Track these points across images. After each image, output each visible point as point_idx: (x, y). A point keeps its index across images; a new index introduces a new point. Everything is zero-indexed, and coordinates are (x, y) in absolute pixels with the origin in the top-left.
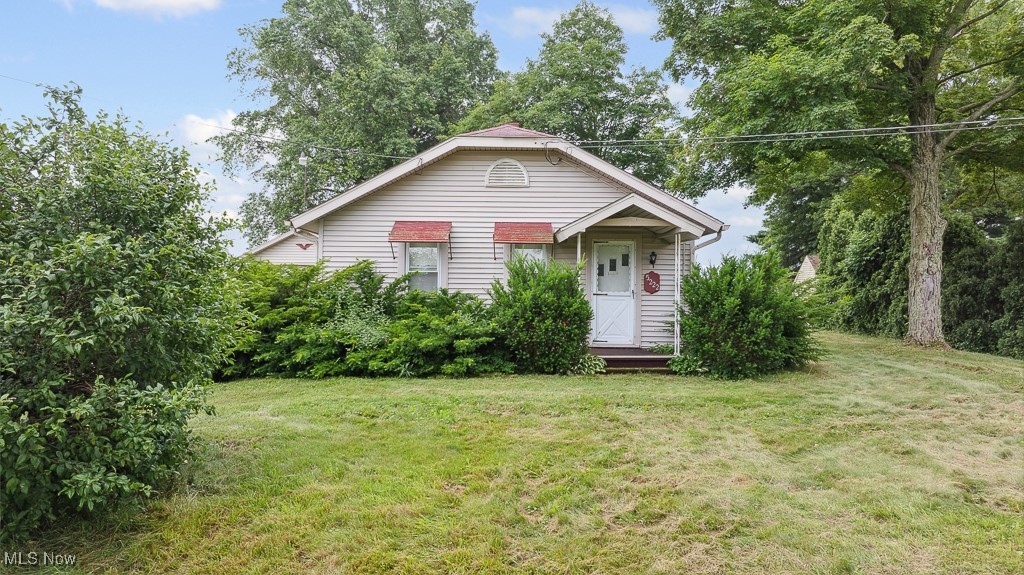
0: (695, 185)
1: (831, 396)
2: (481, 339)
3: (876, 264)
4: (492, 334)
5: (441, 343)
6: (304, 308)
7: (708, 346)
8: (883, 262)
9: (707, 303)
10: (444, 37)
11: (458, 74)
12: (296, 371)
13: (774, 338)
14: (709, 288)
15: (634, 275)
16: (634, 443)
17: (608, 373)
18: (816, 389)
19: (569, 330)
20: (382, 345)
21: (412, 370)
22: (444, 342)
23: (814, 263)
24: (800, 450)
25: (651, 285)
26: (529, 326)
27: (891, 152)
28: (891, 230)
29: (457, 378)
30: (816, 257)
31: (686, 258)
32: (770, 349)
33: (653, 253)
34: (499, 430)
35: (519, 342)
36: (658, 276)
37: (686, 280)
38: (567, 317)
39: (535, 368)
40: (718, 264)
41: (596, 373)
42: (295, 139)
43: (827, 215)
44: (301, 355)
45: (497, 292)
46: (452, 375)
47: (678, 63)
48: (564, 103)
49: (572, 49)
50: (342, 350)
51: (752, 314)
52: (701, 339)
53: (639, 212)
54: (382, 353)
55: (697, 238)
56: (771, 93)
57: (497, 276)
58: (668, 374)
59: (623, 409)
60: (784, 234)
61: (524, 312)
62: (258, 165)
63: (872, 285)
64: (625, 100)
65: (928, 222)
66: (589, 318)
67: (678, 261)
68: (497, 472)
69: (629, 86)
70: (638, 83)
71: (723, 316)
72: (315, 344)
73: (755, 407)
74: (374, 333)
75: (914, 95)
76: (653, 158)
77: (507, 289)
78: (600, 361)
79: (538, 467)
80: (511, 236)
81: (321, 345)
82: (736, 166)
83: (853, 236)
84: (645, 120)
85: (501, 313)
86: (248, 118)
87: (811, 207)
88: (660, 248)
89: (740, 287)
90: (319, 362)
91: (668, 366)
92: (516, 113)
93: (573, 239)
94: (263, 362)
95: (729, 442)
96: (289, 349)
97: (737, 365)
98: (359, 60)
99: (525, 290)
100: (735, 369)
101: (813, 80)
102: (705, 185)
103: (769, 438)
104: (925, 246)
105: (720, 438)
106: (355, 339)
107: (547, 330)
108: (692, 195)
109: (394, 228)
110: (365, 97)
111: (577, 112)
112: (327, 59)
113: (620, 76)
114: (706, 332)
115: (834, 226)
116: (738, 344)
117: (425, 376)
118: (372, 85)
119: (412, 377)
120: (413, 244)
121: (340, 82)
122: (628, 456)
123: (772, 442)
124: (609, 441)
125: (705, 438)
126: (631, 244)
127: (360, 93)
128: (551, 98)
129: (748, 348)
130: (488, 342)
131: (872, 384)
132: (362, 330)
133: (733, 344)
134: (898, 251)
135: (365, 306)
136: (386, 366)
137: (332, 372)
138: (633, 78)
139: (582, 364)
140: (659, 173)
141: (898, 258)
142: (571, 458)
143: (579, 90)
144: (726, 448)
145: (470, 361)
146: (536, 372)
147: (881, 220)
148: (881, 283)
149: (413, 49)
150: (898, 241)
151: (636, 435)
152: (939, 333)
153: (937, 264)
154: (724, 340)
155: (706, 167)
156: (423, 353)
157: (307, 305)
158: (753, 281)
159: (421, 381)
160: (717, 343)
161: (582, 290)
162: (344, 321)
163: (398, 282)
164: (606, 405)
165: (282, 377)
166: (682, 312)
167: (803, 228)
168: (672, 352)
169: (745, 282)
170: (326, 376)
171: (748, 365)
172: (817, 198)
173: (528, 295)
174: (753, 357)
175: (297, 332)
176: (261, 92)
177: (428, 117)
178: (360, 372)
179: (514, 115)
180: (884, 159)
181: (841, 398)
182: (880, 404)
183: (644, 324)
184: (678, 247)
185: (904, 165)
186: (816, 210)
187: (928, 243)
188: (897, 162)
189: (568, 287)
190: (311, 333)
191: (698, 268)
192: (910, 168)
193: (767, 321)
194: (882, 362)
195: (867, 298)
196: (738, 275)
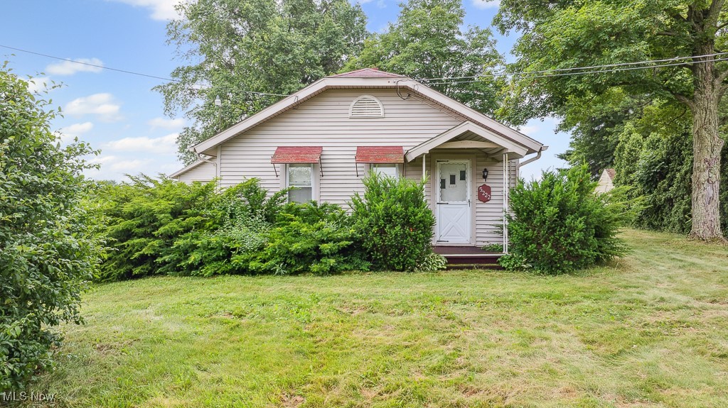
0: (518, 116)
1: (637, 290)
2: (341, 243)
3: (662, 175)
4: (352, 239)
5: (310, 246)
6: (199, 218)
7: (532, 247)
8: (667, 173)
9: (531, 211)
10: (327, 9)
11: (337, 35)
12: (192, 270)
13: (587, 240)
14: (532, 199)
15: (469, 188)
16: (468, 345)
17: (448, 269)
18: (624, 283)
19: (415, 235)
20: (261, 248)
21: (286, 269)
22: (312, 245)
23: (611, 175)
24: (620, 351)
25: (484, 195)
26: (382, 232)
27: (676, 86)
28: (674, 148)
29: (322, 275)
30: (613, 170)
31: (512, 173)
32: (584, 249)
33: (485, 169)
34: (345, 331)
35: (374, 245)
36: (489, 187)
37: (512, 192)
38: (413, 224)
39: (388, 266)
40: (539, 178)
41: (439, 269)
42: (217, 86)
43: (621, 138)
44: (194, 257)
45: (356, 204)
46: (317, 273)
47: (504, 19)
48: (418, 55)
49: (423, 14)
50: (228, 253)
51: (568, 221)
52: (525, 241)
53: (472, 136)
54: (261, 256)
55: (521, 157)
56: (580, 38)
57: (356, 190)
58: (498, 269)
59: (459, 306)
60: (585, 152)
61: (377, 221)
62: (191, 107)
63: (659, 191)
64: (463, 52)
65: (708, 142)
66: (431, 224)
67: (506, 176)
68: (336, 382)
69: (467, 41)
70: (473, 39)
71: (544, 223)
72: (207, 247)
73: (573, 303)
74: (257, 238)
75: (696, 39)
76: (485, 96)
77: (365, 202)
78: (441, 259)
79: (376, 375)
80: (370, 157)
81: (212, 249)
82: (551, 100)
83: (643, 153)
84: (479, 67)
85: (359, 221)
86: (182, 73)
87: (607, 132)
88: (491, 165)
89: (558, 198)
90: (209, 263)
91: (499, 262)
92: (380, 63)
93: (419, 159)
94: (164, 263)
95: (554, 343)
96: (186, 252)
97: (556, 263)
98: (263, 27)
99: (378, 202)
100: (554, 265)
101: (614, 27)
102: (526, 115)
103: (590, 337)
104: (706, 161)
105: (546, 339)
106: (239, 243)
107: (396, 235)
108: (515, 123)
109: (277, 152)
110: (267, 54)
111: (427, 63)
112: (240, 27)
113: (460, 34)
114: (530, 235)
115: (626, 146)
116: (556, 245)
117: (296, 273)
118: (272, 45)
119: (285, 274)
120: (292, 165)
121: (249, 43)
122: (461, 361)
123: (593, 342)
124: (445, 343)
125: (532, 338)
126: (468, 162)
127: (263, 51)
128: (407, 52)
129: (565, 249)
130: (347, 245)
131: (670, 277)
132: (245, 235)
133: (552, 245)
134: (679, 165)
135: (250, 216)
136: (264, 266)
137: (219, 272)
138: (469, 36)
139: (426, 262)
140: (491, 107)
141: (679, 171)
142: (408, 364)
143: (428, 45)
144: (551, 349)
145: (332, 261)
146: (388, 269)
147: (664, 140)
148: (665, 190)
149: (303, 18)
150: (679, 157)
151: (469, 336)
152: (718, 230)
153: (716, 175)
154: (545, 242)
155: (527, 101)
156: (295, 255)
157: (202, 215)
158: (569, 193)
159: (292, 278)
160: (539, 244)
161: (426, 201)
162: (231, 229)
163: (277, 196)
164: (444, 302)
165: (180, 275)
166: (510, 219)
167: (601, 148)
168: (501, 251)
169: (562, 194)
170: (215, 274)
171: (565, 262)
172: (612, 124)
173: (380, 206)
174: (569, 255)
175: (192, 238)
176: (192, 53)
177: (315, 68)
178: (242, 271)
179: (379, 64)
180: (672, 93)
181: (646, 292)
182: (683, 299)
183: (478, 227)
184: (506, 164)
185: (687, 96)
186: (610, 133)
187: (708, 158)
188: (682, 94)
189: (415, 199)
190: (205, 238)
191: (522, 183)
192: (693, 99)
193: (581, 226)
194: (673, 256)
195: (654, 201)
196: (557, 188)
